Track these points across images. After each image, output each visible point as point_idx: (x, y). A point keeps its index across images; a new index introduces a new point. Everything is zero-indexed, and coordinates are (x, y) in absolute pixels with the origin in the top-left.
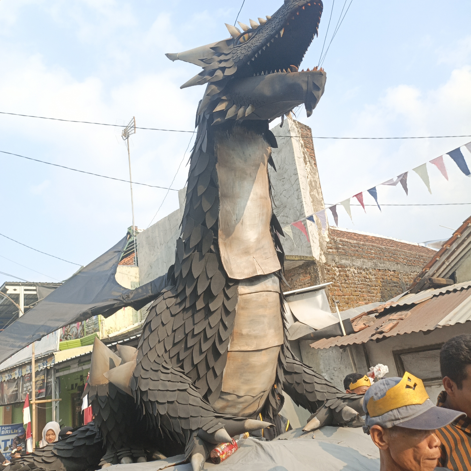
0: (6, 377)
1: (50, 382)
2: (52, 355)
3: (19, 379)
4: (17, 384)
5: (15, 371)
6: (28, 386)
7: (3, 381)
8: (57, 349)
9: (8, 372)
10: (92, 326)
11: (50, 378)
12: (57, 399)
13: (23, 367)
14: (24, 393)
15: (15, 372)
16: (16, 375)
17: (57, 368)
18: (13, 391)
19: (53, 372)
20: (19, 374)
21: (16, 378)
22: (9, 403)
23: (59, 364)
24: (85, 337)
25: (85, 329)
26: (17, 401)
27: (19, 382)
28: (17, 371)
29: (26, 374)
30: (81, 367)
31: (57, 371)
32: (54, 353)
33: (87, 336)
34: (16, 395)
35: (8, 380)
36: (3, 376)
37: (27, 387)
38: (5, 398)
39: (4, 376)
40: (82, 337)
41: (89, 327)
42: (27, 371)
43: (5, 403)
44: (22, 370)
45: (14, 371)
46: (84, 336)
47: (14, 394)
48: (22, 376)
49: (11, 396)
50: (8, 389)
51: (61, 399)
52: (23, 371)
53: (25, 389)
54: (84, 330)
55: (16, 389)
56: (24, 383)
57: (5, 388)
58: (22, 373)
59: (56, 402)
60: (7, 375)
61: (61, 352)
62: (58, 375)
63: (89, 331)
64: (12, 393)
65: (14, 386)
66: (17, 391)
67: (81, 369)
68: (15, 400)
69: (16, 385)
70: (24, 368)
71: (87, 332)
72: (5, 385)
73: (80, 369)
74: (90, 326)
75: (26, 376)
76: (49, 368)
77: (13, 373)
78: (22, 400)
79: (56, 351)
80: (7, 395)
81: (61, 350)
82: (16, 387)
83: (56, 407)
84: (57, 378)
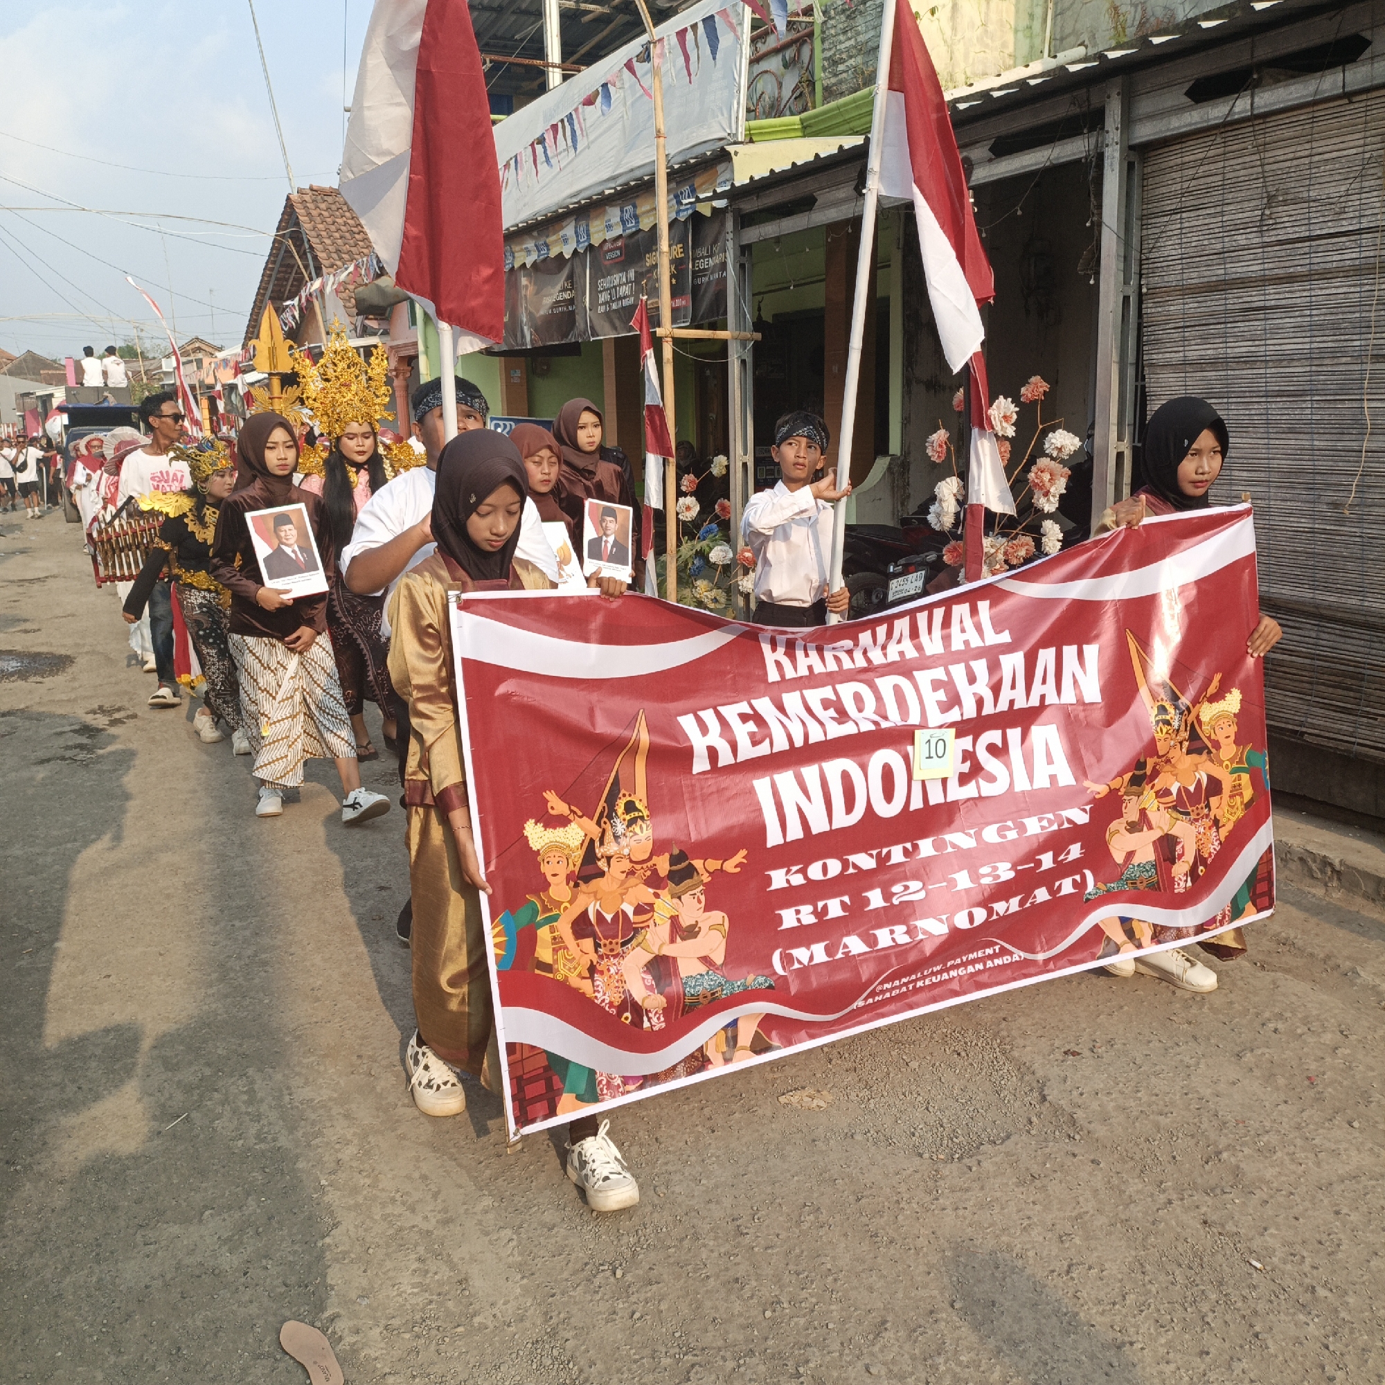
0: (528, 251)
1: (705, 270)
2: (723, 157)
3: (577, 262)
4: (571, 277)
5: (563, 228)
6: (620, 285)
7: (516, 266)
8: (735, 135)
9: (535, 234)
10: (852, 62)
11: (703, 257)
12: (748, 334)
13: (593, 214)
14: (601, 309)
15: (561, 233)
16: (565, 243)
17: (748, 206)
18: (557, 303)
19: (729, 225)
20: (578, 242)
21: (567, 257)
22: (540, 344)
23: (757, 187)
24: (819, 109)
25: (819, 74)
26: (571, 339)
27: (578, 271)
28: (569, 230)
29: (605, 241)
31: (745, 221)
32: (728, 148)
33: (827, 107)
34: (565, 317)
35: (535, 264)
36: (516, 248)
37: (615, 287)
38: (525, 328)
39: (521, 250)
40: (805, 109)
41: (841, 67)
42: (609, 227)
43: (524, 344)
44: (587, 226)
45: (557, 232)
46: (814, 107)
47: (562, 313)
48: (591, 247)
49: (549, 320)
50: (537, 293)
51: (758, 336)
52: (592, 230)
53: (603, 297)
54: (811, 83)
55: (567, 296)
56: (598, 273)
57: (523, 292)
58: (588, 235)
59: (743, 343)
60: (530, 244)
61: (751, 145)
62: (753, 234)
63: (840, 82)
64: (552, 308)
65: (559, 287)
66: (571, 301)
68: (565, 335)
69: (567, 280)
70: (596, 217)
71: (826, 89)
72: (524, 281)
74: (842, 61)
75: (608, 246)
76: (705, 210)
77: (553, 238)
78: (594, 334)
79: (736, 143)
80: (530, 315)
81: (751, 141)
82: (564, 290)
83: (743, 362)
84: (745, 250)
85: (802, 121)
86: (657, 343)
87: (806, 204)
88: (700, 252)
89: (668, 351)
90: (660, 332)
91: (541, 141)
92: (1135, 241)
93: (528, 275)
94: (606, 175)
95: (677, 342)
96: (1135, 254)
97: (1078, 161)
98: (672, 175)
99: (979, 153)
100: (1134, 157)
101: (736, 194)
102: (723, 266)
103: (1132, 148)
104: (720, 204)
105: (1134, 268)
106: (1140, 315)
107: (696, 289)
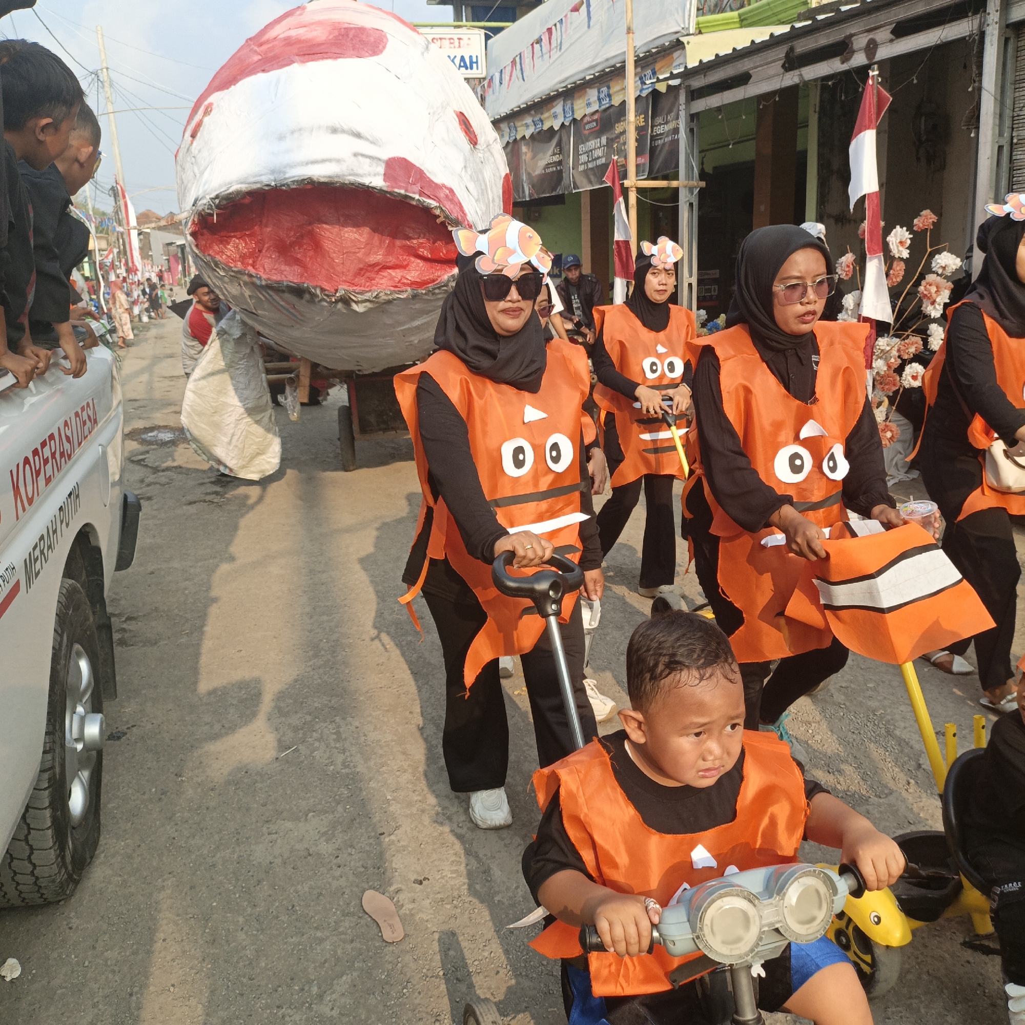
0: (527, 126)
1: (661, 134)
2: (678, 45)
3: (564, 133)
4: (559, 144)
5: (553, 107)
6: (595, 149)
7: (518, 137)
8: (688, 29)
9: (533, 112)
11: (660, 124)
12: (694, 183)
13: (576, 95)
14: (581, 168)
15: (552, 111)
16: (555, 118)
17: (697, 83)
18: (548, 166)
19: (682, 98)
20: (565, 117)
21: (556, 128)
22: (536, 196)
23: (704, 68)
24: (754, 6)
26: (559, 191)
27: (564, 139)
28: (558, 108)
29: (585, 115)
30: (796, 72)
31: (695, 95)
32: (683, 39)
33: (760, 4)
34: (556, 176)
35: (532, 136)
36: (518, 124)
37: (591, 151)
38: (525, 185)
39: (522, 125)
40: (742, 6)
42: (589, 105)
43: (524, 197)
44: (572, 104)
45: (549, 110)
46: (749, 4)
47: (553, 172)
48: (574, 120)
49: (544, 177)
50: (534, 157)
51: (703, 184)
52: (575, 107)
53: (583, 158)
55: (556, 158)
56: (581, 139)
57: (524, 157)
58: (573, 112)
59: (691, 190)
60: (529, 120)
61: (700, 36)
62: (700, 105)
64: (544, 169)
65: (550, 152)
66: (560, 163)
67: (796, 80)
68: (554, 189)
69: (556, 146)
70: (580, 97)
72: (524, 149)
73: (791, 79)
75: (587, 119)
76: (662, 88)
77: (546, 115)
78: (576, 187)
79: (688, 35)
80: (529, 174)
81: (700, 33)
82: (554, 154)
83: (691, 205)
84: (693, 117)
85: (740, 15)
86: (625, 192)
87: (743, 79)
88: (659, 120)
89: (633, 197)
90: (627, 183)
91: (539, 41)
92: (1009, 102)
93: (527, 145)
94: (586, 65)
95: (641, 191)
96: (1008, 112)
97: (964, 38)
98: (638, 62)
99: (883, 35)
100: (1010, 33)
101: (688, 74)
102: (676, 131)
103: (1008, 26)
104: (675, 82)
105: (1008, 123)
106: (1011, 160)
107: (653, 150)
